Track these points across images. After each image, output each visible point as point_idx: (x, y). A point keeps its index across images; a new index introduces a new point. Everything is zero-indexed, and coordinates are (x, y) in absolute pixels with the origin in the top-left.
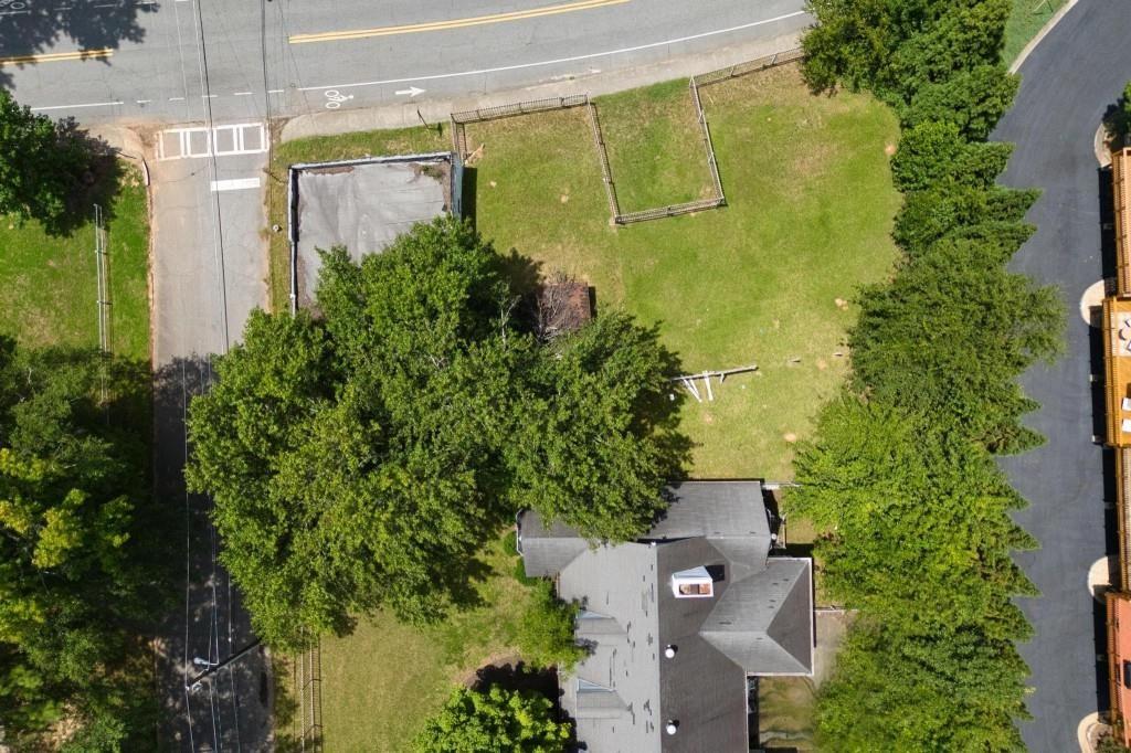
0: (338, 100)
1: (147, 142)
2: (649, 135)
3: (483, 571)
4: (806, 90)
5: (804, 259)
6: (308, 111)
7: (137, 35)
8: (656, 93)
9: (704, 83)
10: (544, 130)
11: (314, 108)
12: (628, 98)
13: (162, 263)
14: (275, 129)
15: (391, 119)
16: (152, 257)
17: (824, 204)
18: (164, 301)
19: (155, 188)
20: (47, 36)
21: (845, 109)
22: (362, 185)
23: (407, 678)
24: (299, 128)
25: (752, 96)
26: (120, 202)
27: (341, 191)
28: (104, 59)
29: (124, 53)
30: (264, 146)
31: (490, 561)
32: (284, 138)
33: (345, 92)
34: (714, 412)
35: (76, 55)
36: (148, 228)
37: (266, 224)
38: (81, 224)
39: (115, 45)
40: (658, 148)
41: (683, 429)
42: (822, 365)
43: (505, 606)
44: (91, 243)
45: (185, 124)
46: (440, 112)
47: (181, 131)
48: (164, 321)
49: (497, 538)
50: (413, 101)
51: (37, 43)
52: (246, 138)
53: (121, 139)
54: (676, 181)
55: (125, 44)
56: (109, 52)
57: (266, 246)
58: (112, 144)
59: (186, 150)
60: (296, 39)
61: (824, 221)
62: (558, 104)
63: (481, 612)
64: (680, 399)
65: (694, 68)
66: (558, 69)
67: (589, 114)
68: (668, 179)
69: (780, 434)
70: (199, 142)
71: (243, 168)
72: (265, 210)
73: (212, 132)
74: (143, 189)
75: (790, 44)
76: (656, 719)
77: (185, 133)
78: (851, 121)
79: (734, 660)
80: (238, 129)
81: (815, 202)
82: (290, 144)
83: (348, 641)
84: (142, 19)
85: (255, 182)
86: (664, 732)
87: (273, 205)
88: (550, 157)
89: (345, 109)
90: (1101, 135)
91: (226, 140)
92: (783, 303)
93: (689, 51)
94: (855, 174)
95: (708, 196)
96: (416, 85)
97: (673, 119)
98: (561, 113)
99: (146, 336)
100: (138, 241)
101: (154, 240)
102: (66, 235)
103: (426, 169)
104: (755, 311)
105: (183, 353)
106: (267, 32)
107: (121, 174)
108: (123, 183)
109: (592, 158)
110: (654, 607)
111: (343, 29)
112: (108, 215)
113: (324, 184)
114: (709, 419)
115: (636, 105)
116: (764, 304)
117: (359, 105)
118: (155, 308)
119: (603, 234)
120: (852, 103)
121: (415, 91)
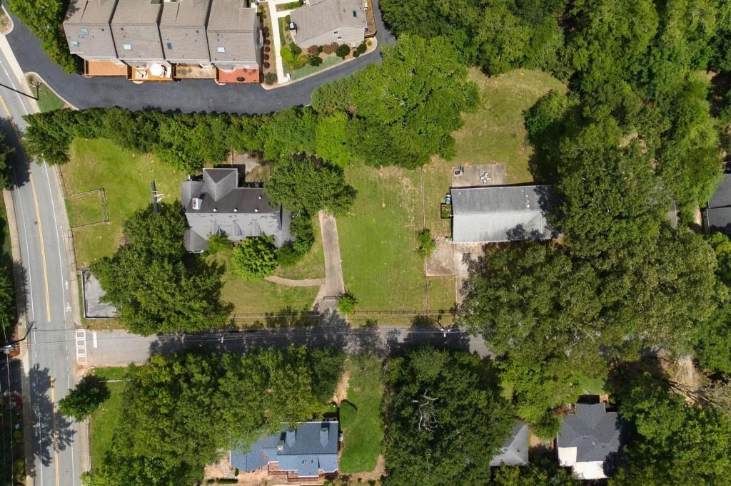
0: (69, 308)
1: (81, 368)
2: (82, 211)
3: (214, 264)
4: (69, 163)
5: (120, 166)
6: (72, 317)
7: (46, 370)
8: (69, 209)
9: (66, 194)
10: (80, 243)
11: (71, 315)
12: (70, 217)
13: (120, 362)
14: (78, 328)
15: (75, 291)
16: (118, 366)
17: (104, 159)
19: (96, 365)
20: (46, 398)
21: (74, 152)
22: (92, 298)
23: (246, 287)
24: (77, 319)
25: (70, 179)
26: (99, 375)
27: (93, 304)
28: (54, 381)
29: (52, 374)
30: (84, 331)
31: (211, 262)
32: (81, 324)
33: (66, 306)
34: (167, 194)
35: (52, 389)
36: (109, 367)
37: (108, 330)
38: (106, 388)
39: (50, 377)
40: (86, 208)
41: (172, 203)
42: (153, 162)
43: (225, 258)
44: (113, 384)
45: (75, 355)
46: (73, 275)
49: (204, 260)
50: (70, 284)
51: (48, 402)
52: (80, 336)
53: (79, 376)
54: (96, 203)
55: (49, 374)
56: (52, 379)
57: (115, 330)
58: (81, 378)
59: (84, 355)
60: (49, 320)
61: (109, 159)
62: (71, 239)
63: (226, 264)
64: (163, 204)
65: (62, 199)
66: (61, 238)
67: (75, 230)
68: (96, 206)
69: (174, 174)
70: (81, 351)
71: (90, 338)
72: (103, 331)
73: (78, 347)
74: (95, 369)
75: (55, 168)
76: (233, 214)
77: (78, 356)
78: (78, 151)
79: (229, 191)
80: (77, 339)
81: (103, 162)
82: (83, 323)
83: (235, 305)
84: (41, 369)
85: (95, 334)
86: (236, 212)
87: (102, 328)
88: (88, 242)
89: (71, 305)
91: (81, 343)
92: (134, 172)
93: (56, 198)
94: (94, 150)
95: (100, 193)
96: (64, 283)
97: (77, 204)
98: (75, 238)
100: (112, 370)
101: (112, 365)
102: (110, 392)
103: (87, 278)
104: (137, 181)
106: (47, 329)
107: (91, 375)
108: (93, 375)
109: (88, 229)
110: (203, 214)
111: (46, 304)
112: (104, 379)
113: (91, 309)
114: (169, 195)
115: (72, 215)
116: (134, 177)
117: (70, 301)
119: (112, 226)
120: (72, 150)
121: (67, 283)
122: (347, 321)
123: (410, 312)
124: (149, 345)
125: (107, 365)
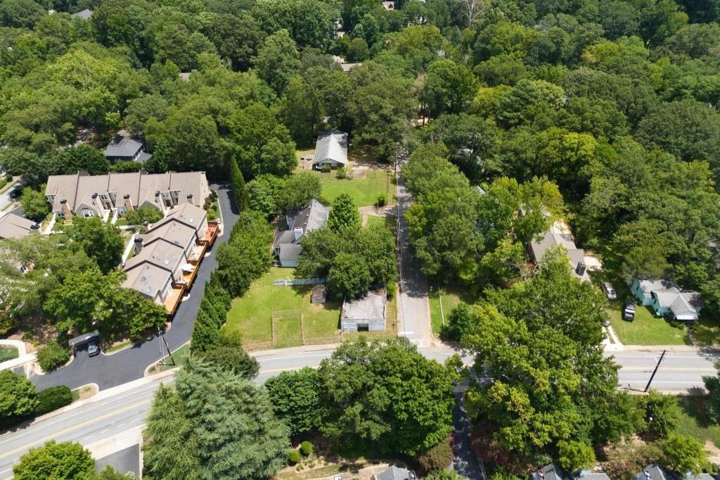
1: (433, 344)
2: (288, 336)
5: (255, 305)
8: (284, 346)
10: (317, 338)
12: (292, 345)
13: (427, 317)
16: (430, 319)
18: (426, 309)
19: (430, 334)
26: (440, 330)
27: (372, 315)
40: (286, 333)
41: (294, 277)
42: (257, 285)
47: (423, 346)
48: (426, 306)
58: (443, 344)
59: (421, 341)
67: (304, 342)
68: (285, 325)
72: (398, 327)
74: (434, 333)
85: (401, 333)
88: (317, 332)
90: (168, 329)
92: (263, 297)
97: (281, 339)
98: (312, 343)
99: (430, 303)
100: (433, 322)
101: (430, 323)
104: (271, 296)
105: (420, 299)
107: (440, 337)
108: (439, 335)
109: (305, 331)
112: (442, 328)
114: (288, 278)
115: (290, 343)
116: (268, 298)
118: (429, 308)
119: (305, 314)
122: (394, 206)
123: (388, 186)
124: (410, 298)
125: (430, 325)
